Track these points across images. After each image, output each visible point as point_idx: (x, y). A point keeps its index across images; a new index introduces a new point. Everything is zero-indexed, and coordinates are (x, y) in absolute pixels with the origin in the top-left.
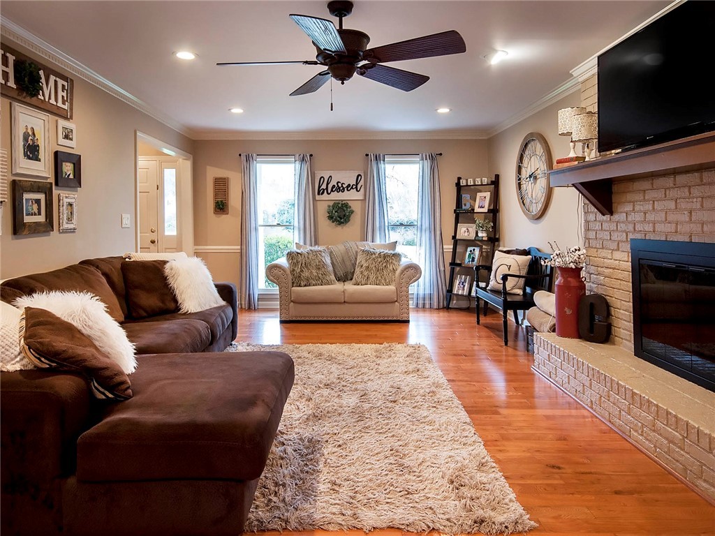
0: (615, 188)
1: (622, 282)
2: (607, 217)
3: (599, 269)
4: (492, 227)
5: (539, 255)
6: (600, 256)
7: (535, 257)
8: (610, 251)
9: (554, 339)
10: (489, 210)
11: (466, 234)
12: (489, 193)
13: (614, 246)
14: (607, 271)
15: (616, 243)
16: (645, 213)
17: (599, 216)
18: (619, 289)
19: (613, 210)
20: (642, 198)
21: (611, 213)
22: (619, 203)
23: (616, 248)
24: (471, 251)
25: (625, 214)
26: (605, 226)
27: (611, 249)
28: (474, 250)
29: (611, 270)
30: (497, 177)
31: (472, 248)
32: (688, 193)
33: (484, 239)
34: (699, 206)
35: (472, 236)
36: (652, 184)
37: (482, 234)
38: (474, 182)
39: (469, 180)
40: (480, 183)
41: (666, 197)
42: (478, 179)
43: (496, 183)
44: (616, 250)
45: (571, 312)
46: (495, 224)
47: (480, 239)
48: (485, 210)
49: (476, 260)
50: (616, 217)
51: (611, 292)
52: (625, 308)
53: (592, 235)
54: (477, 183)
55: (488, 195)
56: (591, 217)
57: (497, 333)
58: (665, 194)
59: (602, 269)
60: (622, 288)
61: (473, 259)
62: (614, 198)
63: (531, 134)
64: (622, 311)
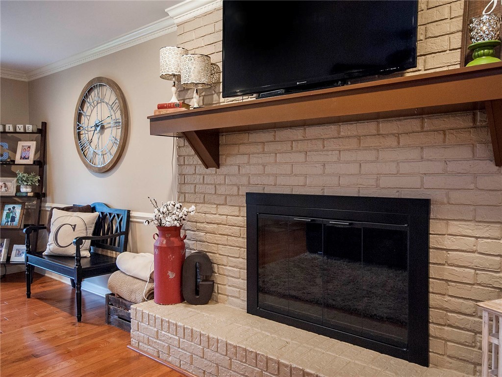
0: (223, 140)
1: (229, 238)
2: (212, 170)
3: (198, 224)
4: (39, 181)
5: (106, 211)
6: (201, 211)
7: (102, 213)
8: (215, 206)
9: (152, 308)
10: (34, 162)
11: (3, 189)
12: (35, 143)
13: (221, 200)
14: (209, 227)
15: (223, 197)
16: (264, 166)
17: (201, 169)
18: (226, 245)
19: (220, 162)
20: (261, 150)
21: (218, 166)
22: (228, 155)
23: (223, 202)
24: (9, 209)
25: (237, 167)
26: (208, 179)
27: (215, 204)
28: (14, 208)
29: (215, 226)
30: (44, 124)
31: (11, 206)
32: (321, 146)
33: (29, 194)
34: (335, 159)
35: (12, 191)
36: (275, 136)
37: (25, 190)
38: (15, 128)
39: (7, 126)
40: (22, 130)
41: (292, 149)
42: (20, 126)
43: (42, 132)
44: (223, 205)
45: (174, 275)
46: (42, 178)
47: (24, 195)
48: (30, 161)
49: (17, 219)
50: (223, 170)
51: (214, 248)
52: (233, 264)
53: (188, 188)
54: (18, 130)
55: (33, 145)
56: (188, 170)
57: (59, 305)
58: (292, 147)
59: (202, 225)
60: (231, 243)
61: (13, 219)
62: (222, 150)
63: (99, 79)
64: (228, 268)
